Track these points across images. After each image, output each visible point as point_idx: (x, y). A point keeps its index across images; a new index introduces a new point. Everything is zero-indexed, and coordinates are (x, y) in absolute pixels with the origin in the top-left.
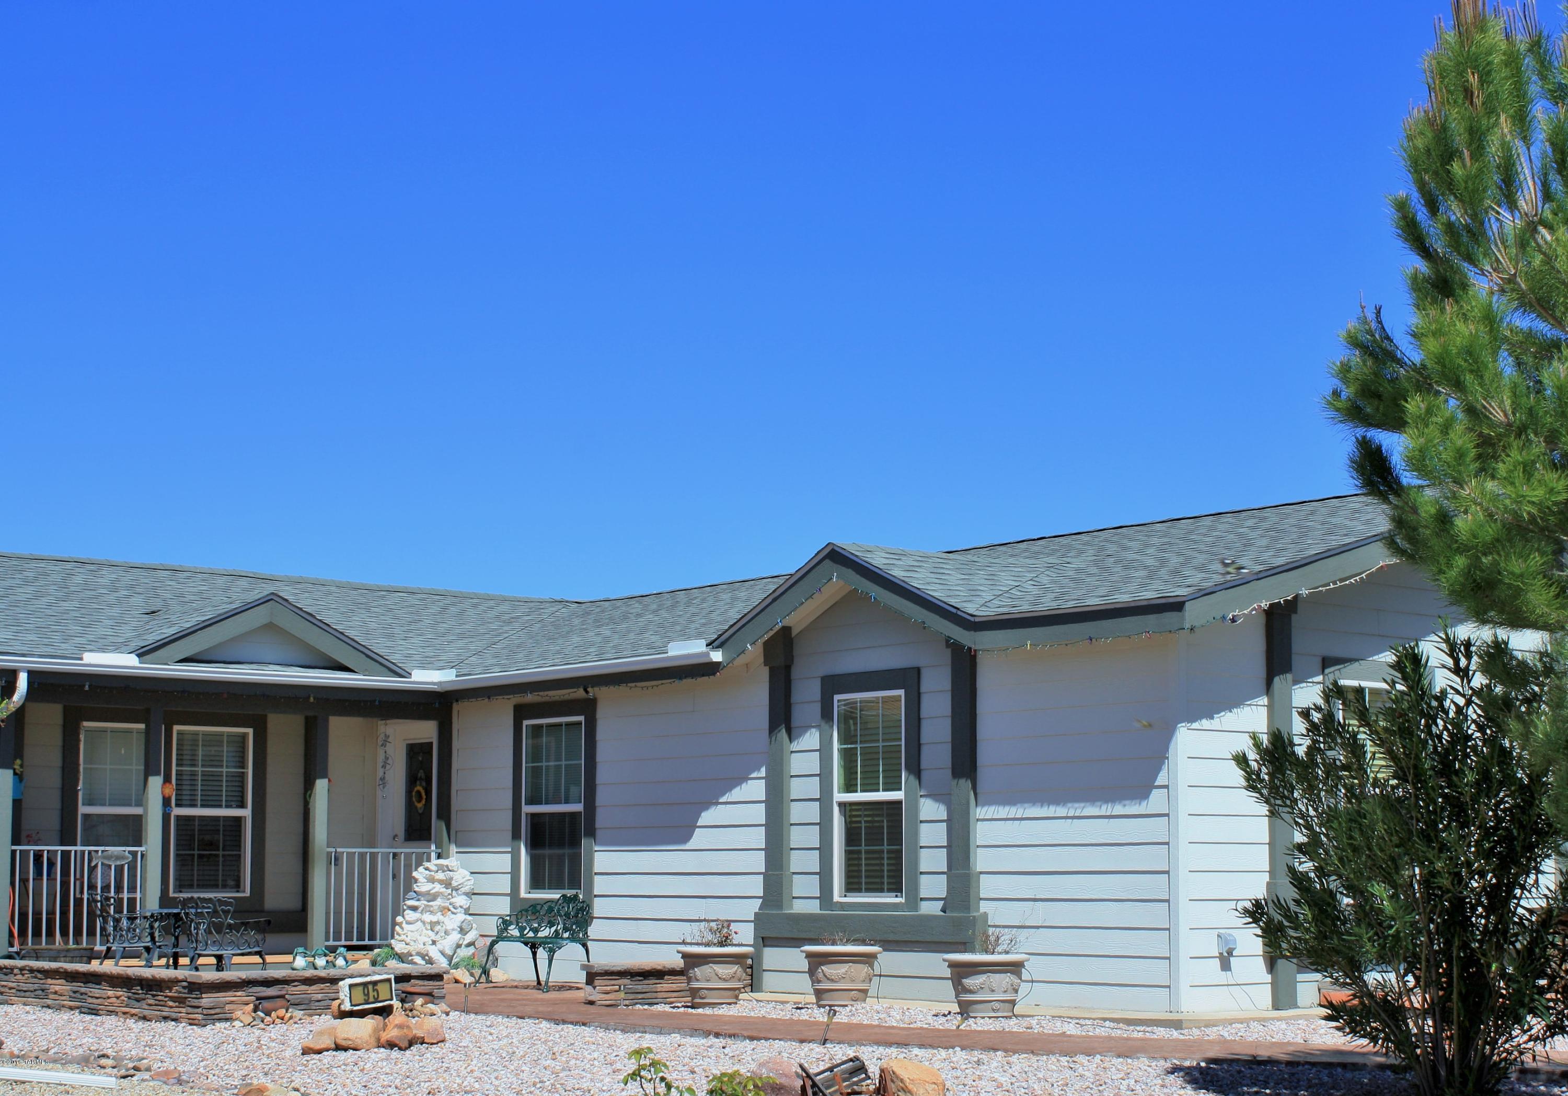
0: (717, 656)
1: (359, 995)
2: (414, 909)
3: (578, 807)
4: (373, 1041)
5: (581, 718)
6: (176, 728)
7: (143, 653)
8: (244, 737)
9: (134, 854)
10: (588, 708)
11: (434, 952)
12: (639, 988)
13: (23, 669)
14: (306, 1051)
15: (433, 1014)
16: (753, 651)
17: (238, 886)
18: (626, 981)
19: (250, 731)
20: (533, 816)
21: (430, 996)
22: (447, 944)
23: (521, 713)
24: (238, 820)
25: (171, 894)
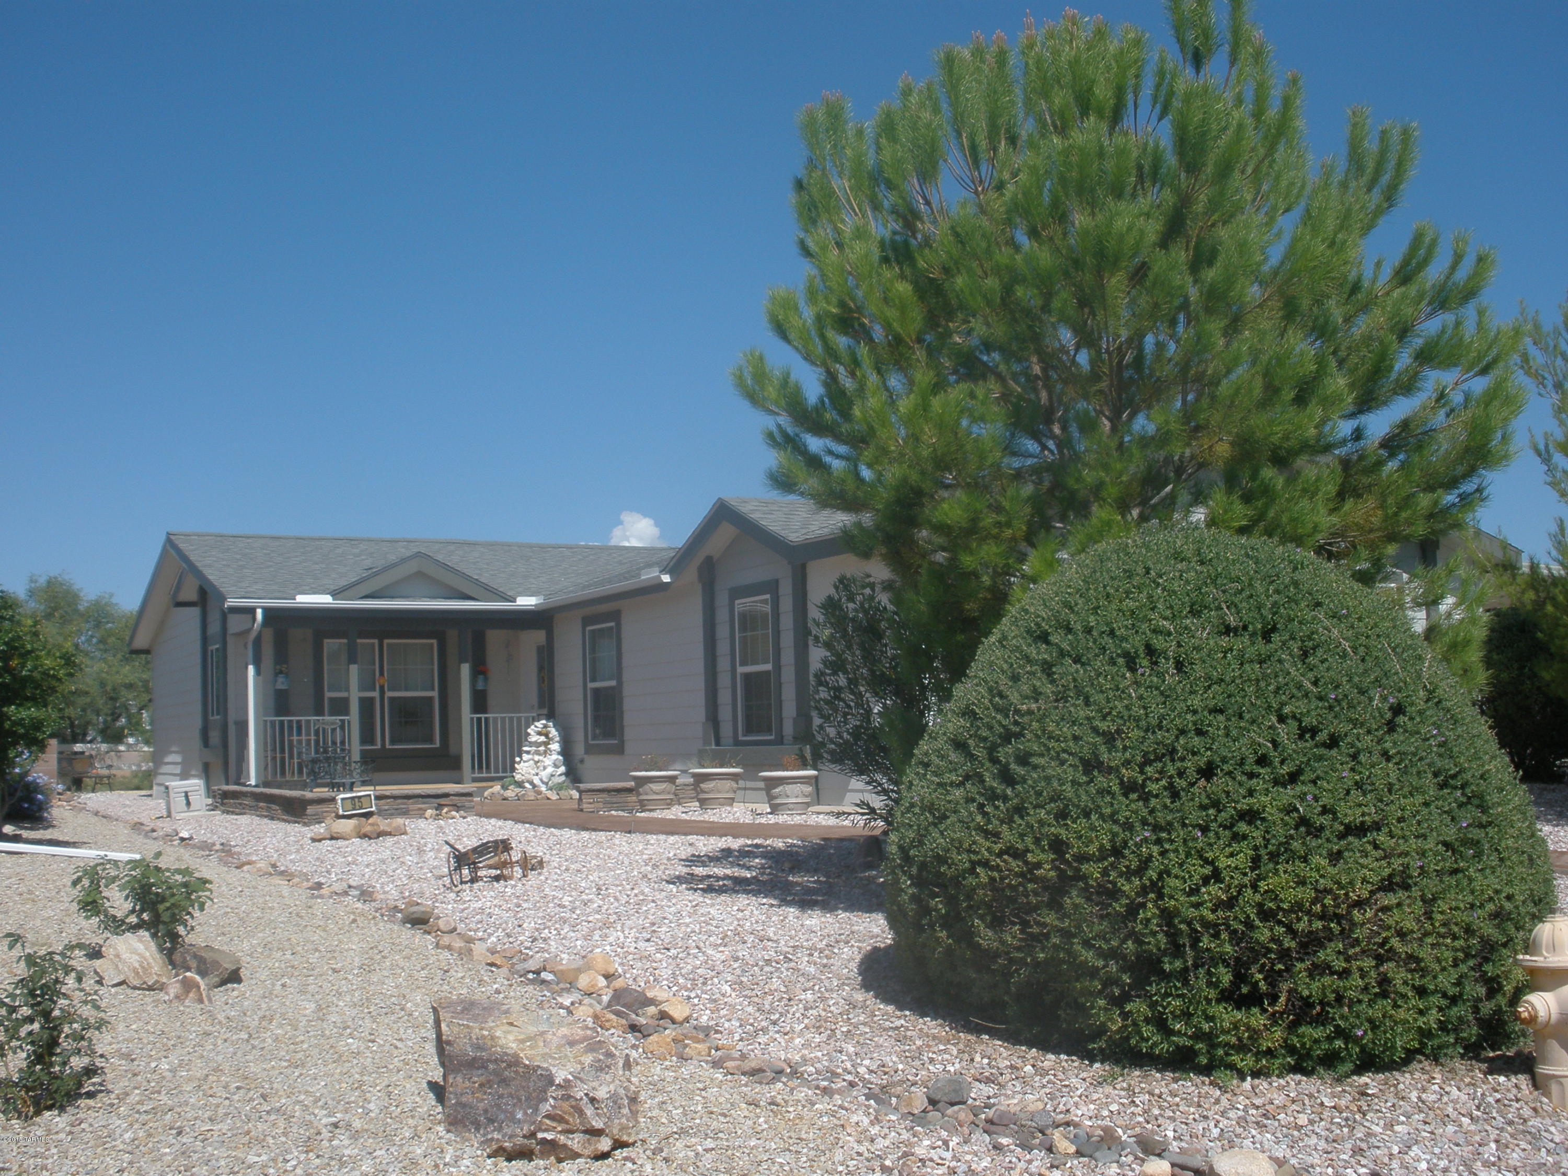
0: (666, 578)
1: (349, 804)
2: (528, 752)
3: (613, 683)
4: (354, 834)
5: (612, 624)
6: (386, 641)
7: (335, 594)
8: (432, 645)
9: (343, 721)
10: (615, 616)
11: (536, 781)
12: (615, 800)
13: (259, 607)
14: (314, 840)
15: (453, 818)
16: (691, 574)
17: (431, 740)
18: (605, 795)
19: (435, 642)
20: (594, 690)
21: (458, 808)
22: (544, 775)
23: (587, 621)
24: (431, 699)
25: (388, 746)
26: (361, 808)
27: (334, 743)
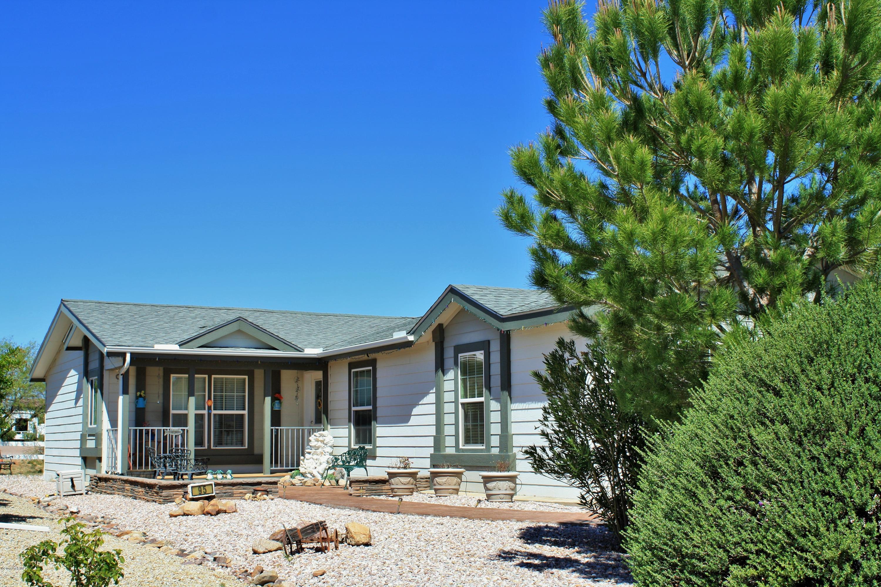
0: (411, 338)
1: (196, 491)
2: (309, 453)
3: (370, 408)
4: (200, 512)
5: (371, 368)
6: (213, 376)
7: (181, 345)
8: (244, 379)
9: (184, 430)
10: (373, 363)
11: (315, 473)
12: (373, 488)
13: (128, 352)
14: (171, 516)
15: (265, 500)
16: (427, 336)
17: (242, 444)
18: (367, 485)
19: (246, 377)
20: (356, 412)
21: (267, 492)
22: (320, 469)
23: (351, 366)
24: (242, 416)
25: (212, 448)
26: (205, 493)
27: (177, 445)
